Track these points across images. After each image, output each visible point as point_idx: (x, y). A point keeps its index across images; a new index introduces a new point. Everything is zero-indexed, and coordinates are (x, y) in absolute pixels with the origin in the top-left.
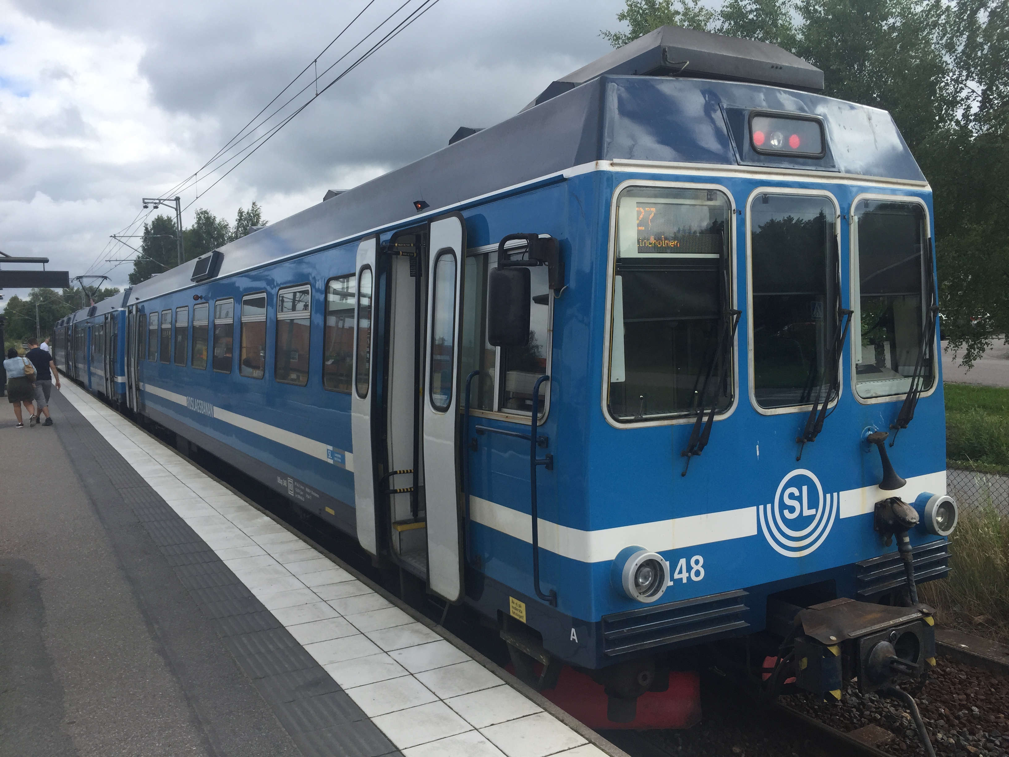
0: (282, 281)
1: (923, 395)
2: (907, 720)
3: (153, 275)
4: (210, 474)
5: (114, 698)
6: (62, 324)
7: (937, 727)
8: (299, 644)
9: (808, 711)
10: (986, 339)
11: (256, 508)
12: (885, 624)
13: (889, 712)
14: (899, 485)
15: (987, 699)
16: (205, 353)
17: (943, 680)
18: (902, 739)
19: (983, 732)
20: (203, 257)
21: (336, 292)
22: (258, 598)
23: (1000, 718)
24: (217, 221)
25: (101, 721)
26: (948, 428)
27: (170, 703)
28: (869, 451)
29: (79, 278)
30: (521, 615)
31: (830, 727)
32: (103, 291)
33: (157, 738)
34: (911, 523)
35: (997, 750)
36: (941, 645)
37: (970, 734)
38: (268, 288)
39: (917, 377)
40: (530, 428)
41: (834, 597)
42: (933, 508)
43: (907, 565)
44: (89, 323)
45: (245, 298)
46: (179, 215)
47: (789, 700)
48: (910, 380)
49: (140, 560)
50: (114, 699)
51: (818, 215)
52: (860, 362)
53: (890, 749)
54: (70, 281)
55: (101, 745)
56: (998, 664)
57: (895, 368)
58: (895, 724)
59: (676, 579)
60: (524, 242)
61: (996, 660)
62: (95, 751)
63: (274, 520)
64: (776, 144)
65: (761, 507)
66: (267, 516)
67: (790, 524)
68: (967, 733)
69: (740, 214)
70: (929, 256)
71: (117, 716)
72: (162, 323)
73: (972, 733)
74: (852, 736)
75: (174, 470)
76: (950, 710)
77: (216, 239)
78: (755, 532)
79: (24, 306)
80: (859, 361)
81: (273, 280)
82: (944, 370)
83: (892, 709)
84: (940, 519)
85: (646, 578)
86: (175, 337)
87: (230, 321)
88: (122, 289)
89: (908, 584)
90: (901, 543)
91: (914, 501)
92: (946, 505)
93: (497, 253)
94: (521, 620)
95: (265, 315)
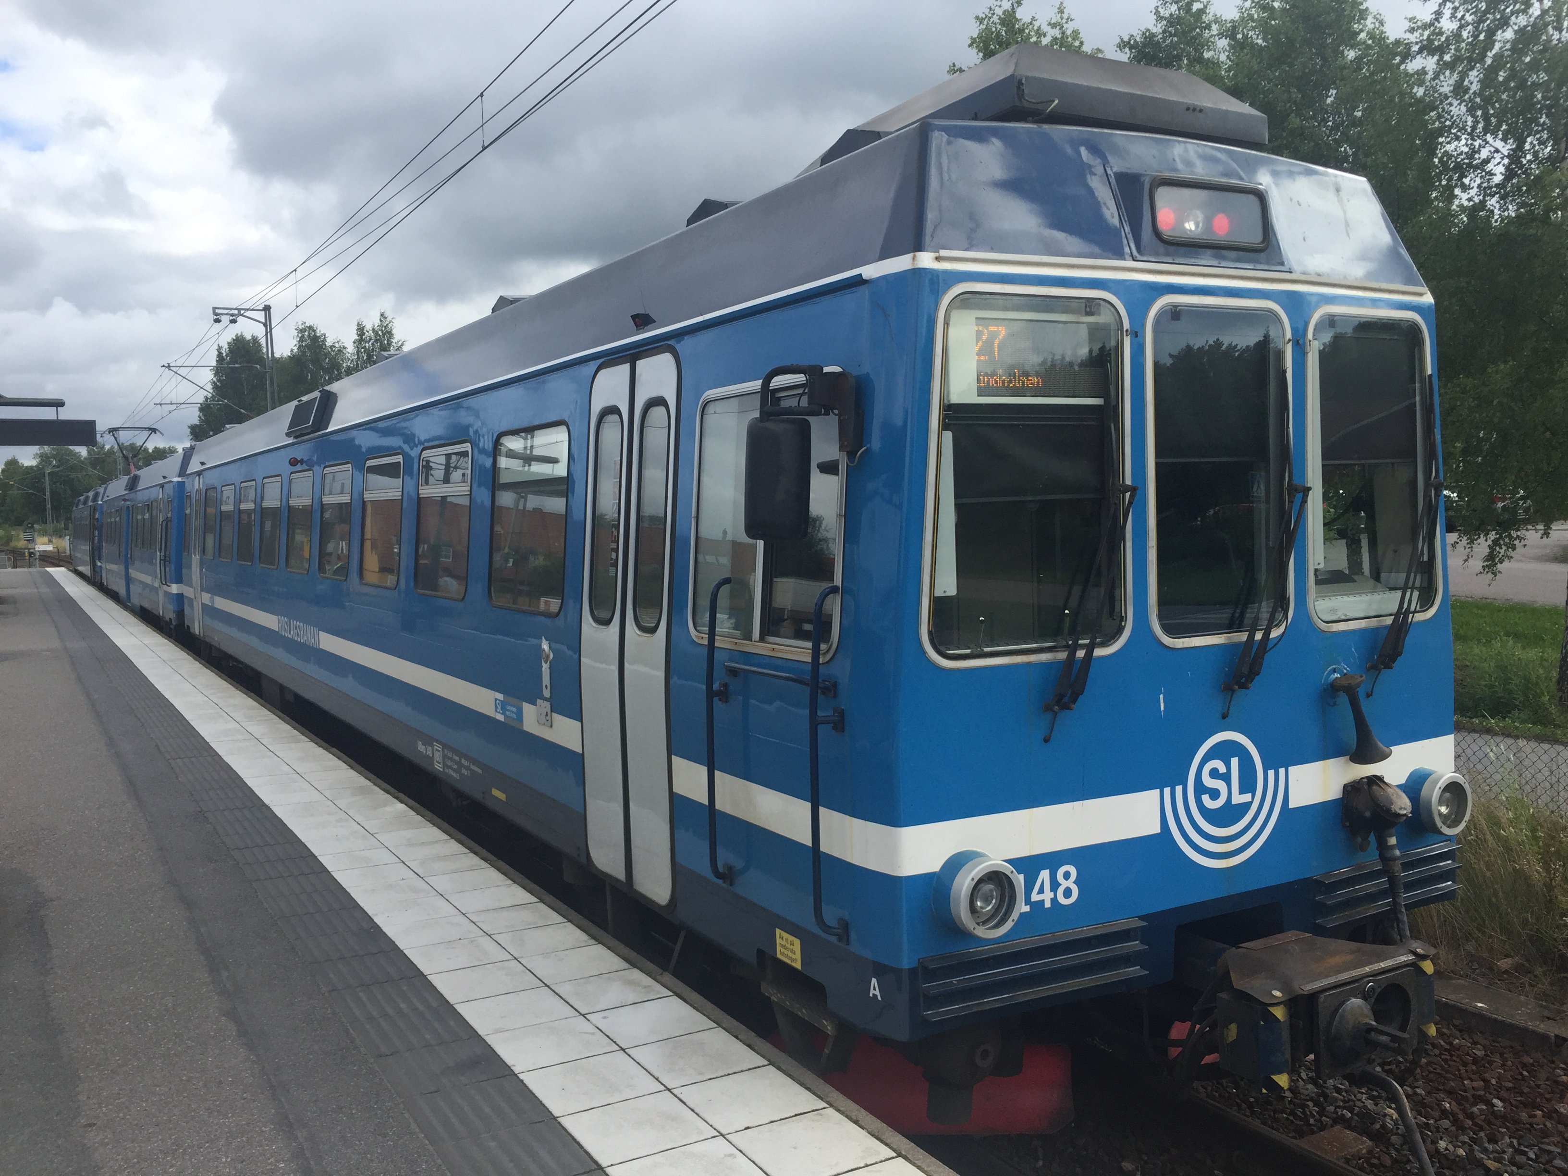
0: (427, 437)
1: (1419, 617)
2: (1392, 1119)
3: (228, 426)
4: (313, 737)
5: (158, 1086)
6: (85, 502)
7: (1438, 1132)
8: (447, 1002)
9: (1239, 1106)
10: (1517, 530)
11: (384, 790)
12: (1358, 972)
13: (1365, 1107)
14: (1381, 756)
15: (1515, 1088)
16: (307, 548)
17: (1449, 1058)
18: (1385, 1150)
19: (1510, 1138)
20: (305, 398)
21: (511, 454)
22: (385, 929)
23: (1535, 1116)
24: (329, 343)
25: (136, 1122)
26: (1460, 668)
27: (245, 1095)
28: (1335, 704)
29: (113, 431)
30: (794, 957)
31: (1274, 1132)
32: (150, 451)
33: (223, 1149)
34: (1399, 815)
35: (1531, 1166)
36: (1446, 1004)
37: (1489, 1142)
38: (406, 448)
39: (1409, 590)
40: (809, 667)
41: (1279, 929)
42: (1433, 793)
43: (1392, 880)
44: (128, 500)
45: (370, 463)
46: (269, 332)
47: (1209, 1089)
48: (1399, 594)
49: (201, 870)
50: (158, 1089)
51: (1262, 339)
52: (1322, 566)
53: (1365, 1165)
54: (98, 436)
55: (135, 1160)
56: (1534, 1032)
57: (1376, 576)
58: (1374, 1126)
59: (1034, 902)
60: (800, 378)
61: (1530, 1027)
62: (126, 1168)
63: (411, 808)
64: (1193, 228)
65: (1167, 791)
66: (402, 802)
67: (1210, 816)
68: (1485, 1139)
69: (1137, 336)
70: (1428, 401)
71: (162, 1114)
72: (240, 502)
73: (1493, 1140)
74: (1305, 1144)
75: (257, 729)
76: (1460, 1104)
77: (328, 371)
78: (1157, 830)
79: (28, 473)
80: (1319, 564)
81: (414, 435)
82: (1451, 578)
83: (1369, 1104)
84: (1444, 810)
85: (987, 901)
86: (261, 522)
87: (346, 499)
88: (180, 448)
89: (1395, 908)
90: (1382, 846)
91: (1404, 782)
92: (1454, 790)
93: (759, 395)
94: (794, 964)
95: (401, 490)
